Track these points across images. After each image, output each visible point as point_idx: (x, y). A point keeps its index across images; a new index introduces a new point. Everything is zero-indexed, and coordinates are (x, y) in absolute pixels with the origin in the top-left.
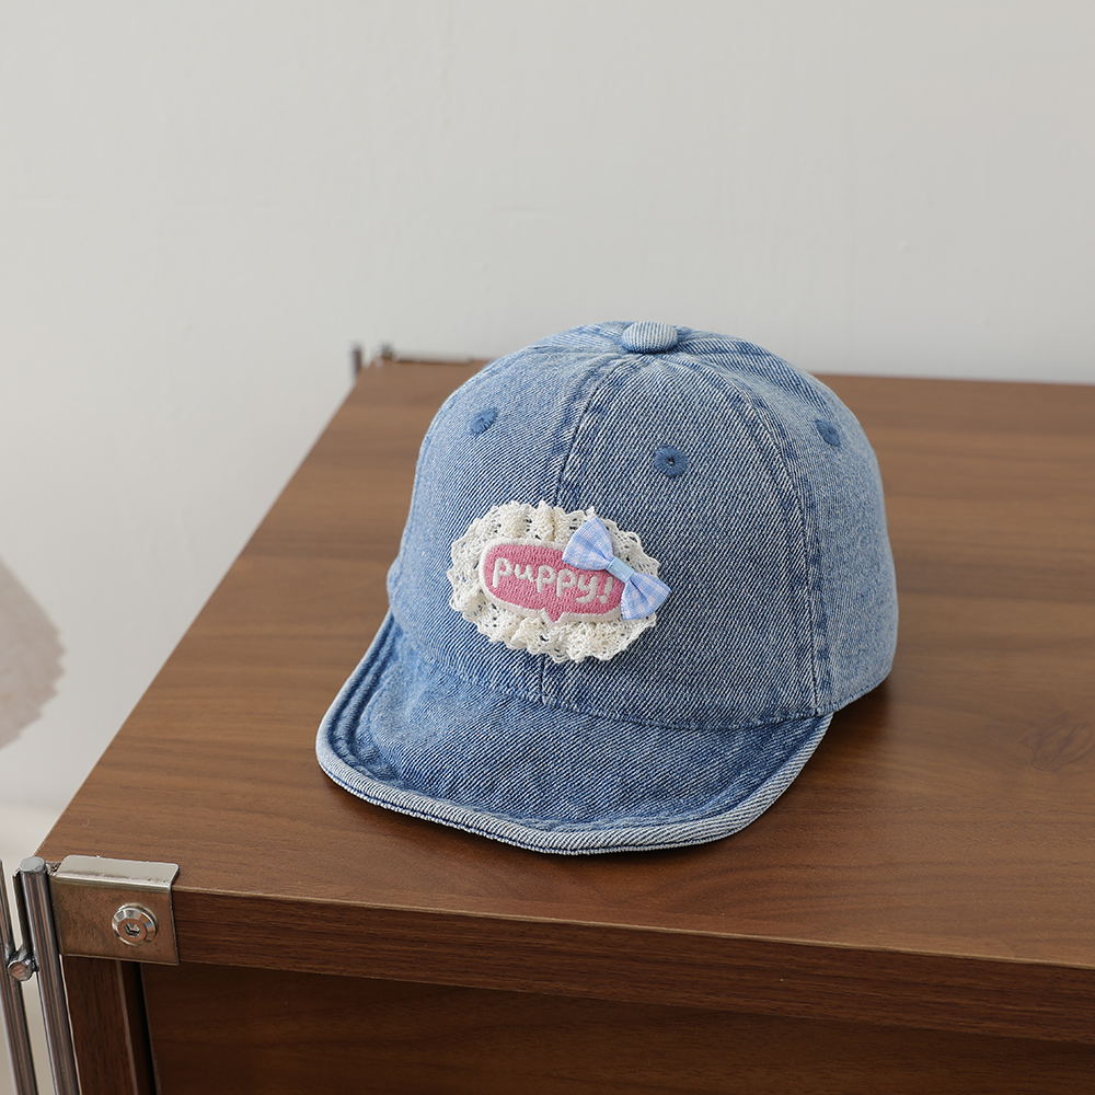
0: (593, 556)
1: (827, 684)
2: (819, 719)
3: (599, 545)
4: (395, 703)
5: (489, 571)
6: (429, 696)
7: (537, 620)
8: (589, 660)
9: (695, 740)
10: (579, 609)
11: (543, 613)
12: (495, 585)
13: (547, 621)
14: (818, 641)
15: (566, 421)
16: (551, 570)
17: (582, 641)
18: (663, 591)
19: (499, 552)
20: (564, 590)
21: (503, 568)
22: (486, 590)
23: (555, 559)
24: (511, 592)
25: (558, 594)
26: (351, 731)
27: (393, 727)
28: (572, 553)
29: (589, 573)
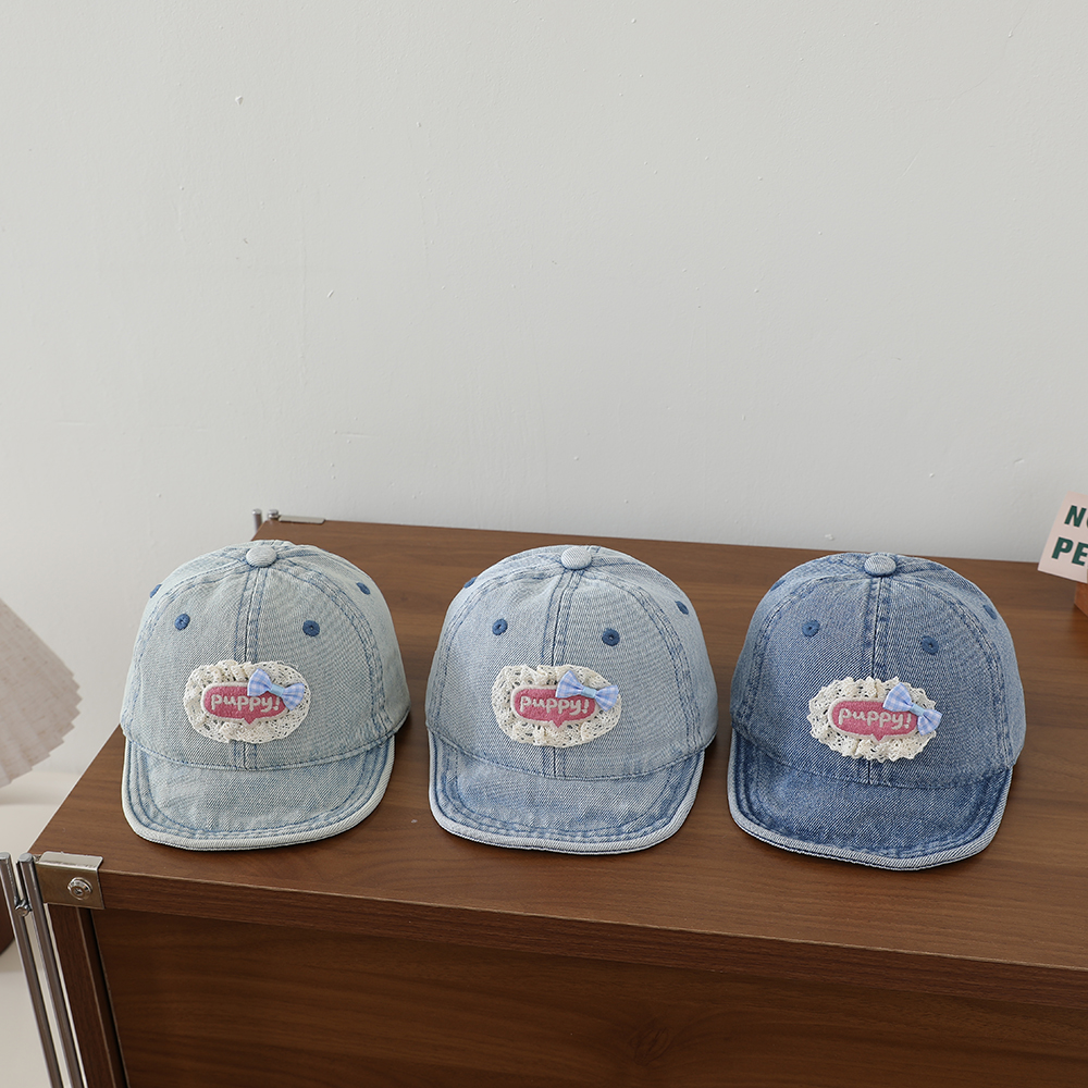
0: (902, 704)
1: (1010, 751)
2: (1008, 770)
3: (903, 697)
5: (835, 715)
7: (869, 741)
8: (901, 760)
9: (953, 793)
11: (872, 736)
12: (840, 723)
13: (875, 741)
14: (1005, 729)
16: (876, 713)
17: (896, 750)
18: (939, 715)
19: (842, 705)
20: (885, 723)
21: (845, 714)
22: (834, 726)
23: (879, 707)
24: (851, 727)
25: (881, 726)
28: (889, 703)
29: (898, 713)
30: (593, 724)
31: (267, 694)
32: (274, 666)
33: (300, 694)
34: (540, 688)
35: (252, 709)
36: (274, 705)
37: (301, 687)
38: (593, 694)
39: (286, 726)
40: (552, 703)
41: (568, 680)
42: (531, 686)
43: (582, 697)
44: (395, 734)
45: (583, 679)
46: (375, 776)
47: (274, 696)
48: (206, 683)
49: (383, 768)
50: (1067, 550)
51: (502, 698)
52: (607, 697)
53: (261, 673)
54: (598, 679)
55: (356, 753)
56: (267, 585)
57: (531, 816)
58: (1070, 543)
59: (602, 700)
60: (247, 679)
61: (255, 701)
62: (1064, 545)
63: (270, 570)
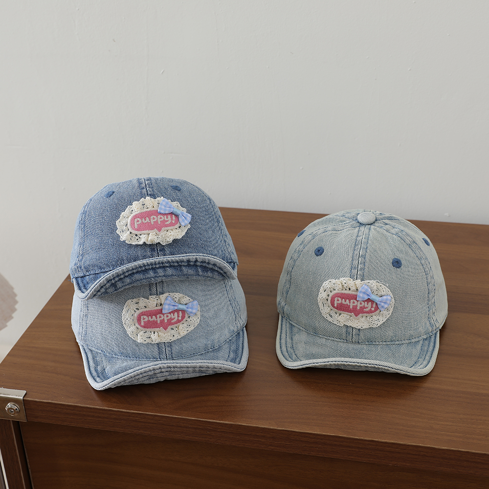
7: (154, 233)
11: (156, 230)
30: (185, 325)
31: (369, 300)
32: (373, 283)
33: (388, 302)
34: (151, 309)
35: (358, 308)
36: (372, 307)
37: (389, 298)
39: (378, 320)
40: (160, 317)
43: (177, 311)
44: (440, 330)
46: (429, 354)
47: (372, 302)
48: (332, 290)
49: (433, 350)
53: (366, 287)
55: (417, 340)
56: (371, 235)
60: (357, 290)
61: (361, 304)
63: (372, 227)
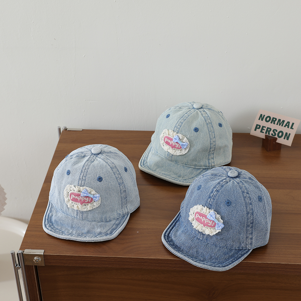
0: (212, 218)
1: (251, 244)
2: (249, 250)
3: (213, 216)
4: (177, 231)
5: (195, 215)
6: (183, 231)
7: (201, 226)
8: (208, 235)
10: (208, 226)
11: (203, 225)
12: (196, 218)
13: (203, 226)
14: (250, 236)
15: (212, 192)
16: (205, 218)
17: (208, 231)
18: (223, 226)
19: (197, 213)
20: (206, 222)
21: (197, 215)
22: (194, 218)
23: (205, 216)
24: (198, 220)
25: (205, 223)
26: (169, 234)
27: (175, 236)
28: (208, 216)
29: (211, 221)
30: (92, 205)
34: (76, 193)
38: (92, 196)
40: (80, 198)
41: (84, 192)
42: (74, 192)
43: (89, 197)
45: (89, 191)
50: (259, 128)
51: (66, 194)
52: (96, 198)
54: (93, 192)
57: (71, 231)
58: (260, 126)
59: (94, 198)
62: (258, 127)
